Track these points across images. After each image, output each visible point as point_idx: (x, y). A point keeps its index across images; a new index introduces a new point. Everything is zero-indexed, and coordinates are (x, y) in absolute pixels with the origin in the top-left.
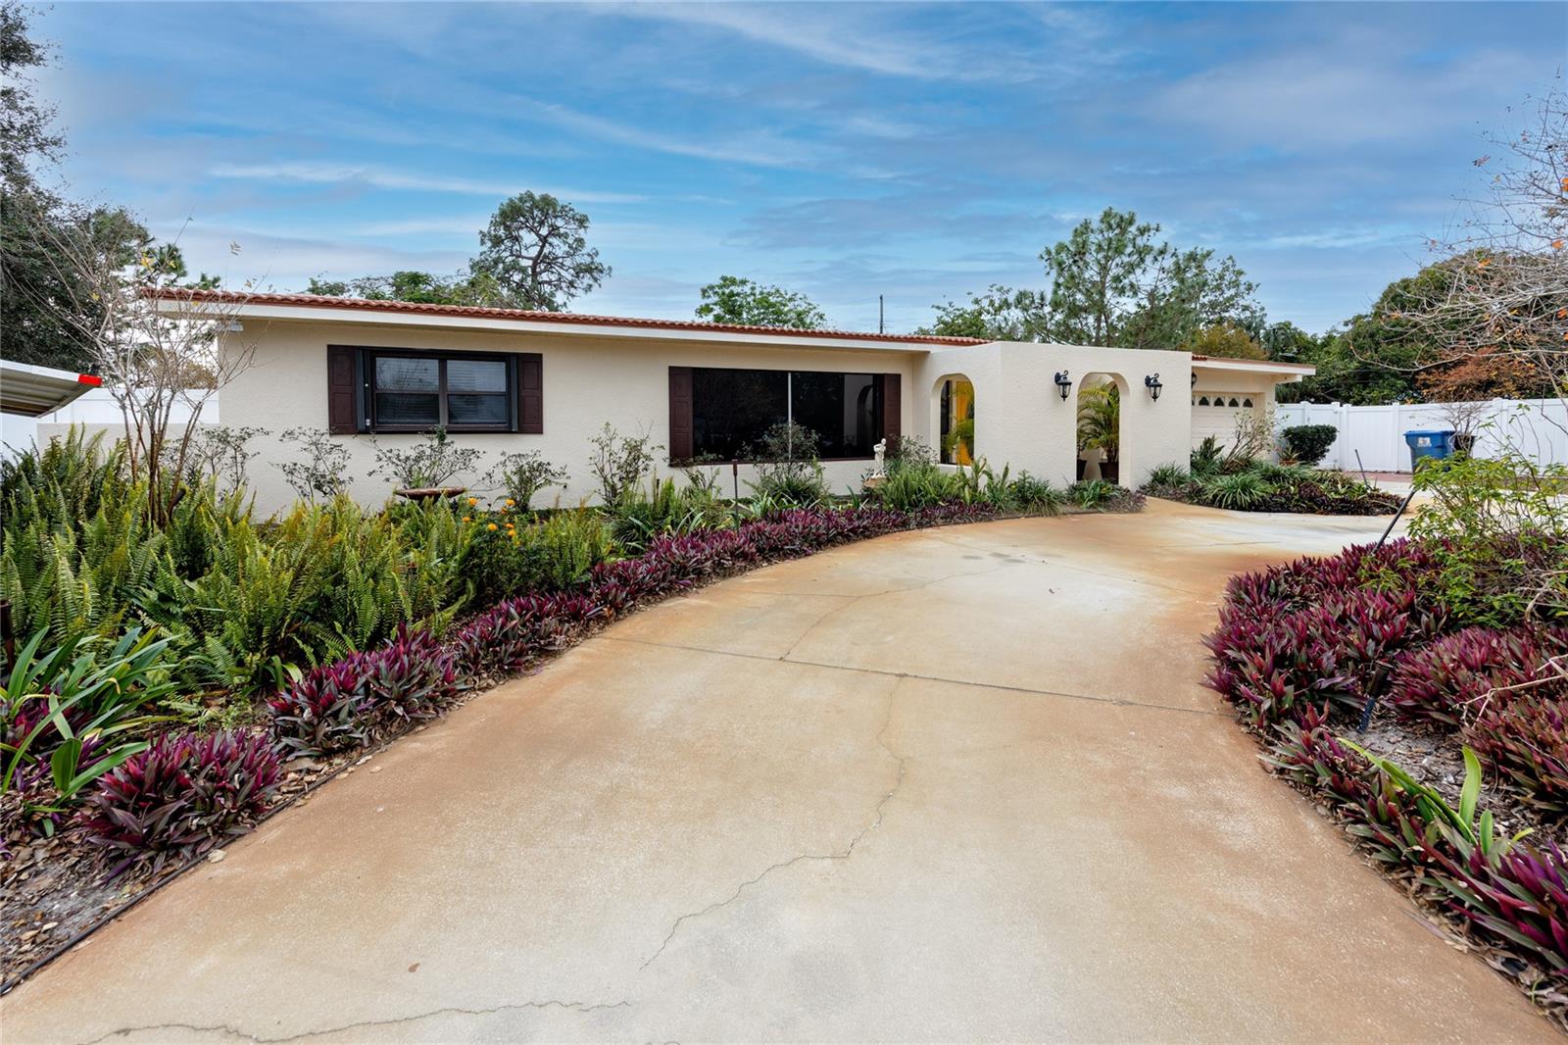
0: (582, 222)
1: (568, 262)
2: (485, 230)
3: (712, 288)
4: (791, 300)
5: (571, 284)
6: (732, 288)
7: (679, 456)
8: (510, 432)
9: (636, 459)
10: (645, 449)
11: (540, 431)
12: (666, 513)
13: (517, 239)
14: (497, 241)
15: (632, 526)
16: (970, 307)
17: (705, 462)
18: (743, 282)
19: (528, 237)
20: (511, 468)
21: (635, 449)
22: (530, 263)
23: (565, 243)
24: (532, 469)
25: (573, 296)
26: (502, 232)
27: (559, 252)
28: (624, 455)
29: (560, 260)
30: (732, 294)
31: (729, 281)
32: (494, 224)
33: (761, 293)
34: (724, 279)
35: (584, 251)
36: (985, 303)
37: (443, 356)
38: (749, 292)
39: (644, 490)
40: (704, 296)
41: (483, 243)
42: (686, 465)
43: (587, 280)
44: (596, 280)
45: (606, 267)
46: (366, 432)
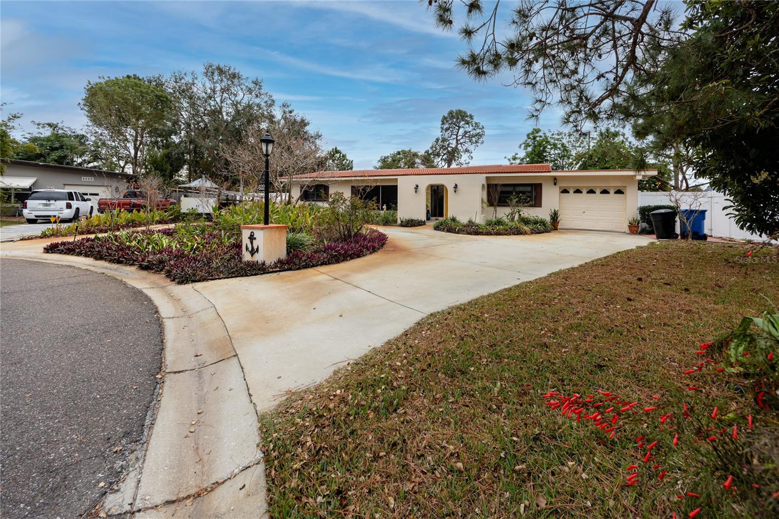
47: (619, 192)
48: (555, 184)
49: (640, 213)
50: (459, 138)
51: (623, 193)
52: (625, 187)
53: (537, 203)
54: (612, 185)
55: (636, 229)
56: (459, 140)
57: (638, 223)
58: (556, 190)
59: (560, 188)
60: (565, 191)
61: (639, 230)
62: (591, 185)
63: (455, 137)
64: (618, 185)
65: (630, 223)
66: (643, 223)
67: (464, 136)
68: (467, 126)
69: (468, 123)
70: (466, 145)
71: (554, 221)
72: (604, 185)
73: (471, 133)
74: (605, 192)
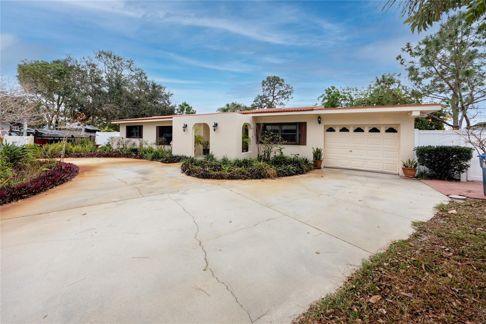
47: (391, 130)
48: (320, 122)
49: (418, 154)
50: (275, 95)
51: (395, 131)
52: (399, 125)
53: (302, 141)
54: (382, 123)
55: (412, 173)
56: (275, 97)
57: (415, 166)
58: (320, 129)
59: (325, 126)
60: (331, 130)
61: (417, 173)
62: (359, 123)
63: (272, 94)
64: (390, 122)
65: (404, 165)
66: (421, 167)
67: (278, 94)
68: (281, 87)
69: (281, 85)
70: (281, 100)
71: (316, 159)
72: (374, 123)
73: (284, 91)
74: (375, 130)
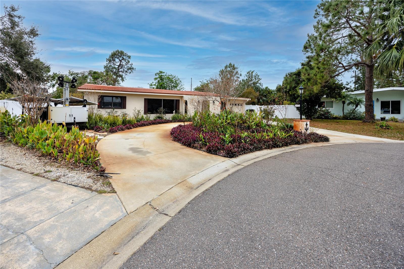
0: (129, 57)
1: (126, 66)
2: (108, 58)
3: (157, 73)
4: (174, 77)
5: (126, 72)
6: (162, 74)
7: (145, 113)
8: (121, 108)
9: (139, 113)
10: (140, 111)
11: (126, 108)
12: (142, 119)
13: (114, 60)
14: (110, 61)
15: (138, 120)
16: (206, 82)
17: (149, 114)
18: (164, 73)
19: (117, 60)
20: (122, 114)
21: (139, 111)
22: (117, 67)
23: (125, 62)
24: (125, 114)
25: (127, 75)
26: (111, 59)
27: (124, 64)
28: (137, 112)
29: (124, 66)
30: (161, 76)
31: (161, 72)
32: (110, 57)
33: (168, 75)
34: (160, 72)
35: (129, 64)
36: (209, 82)
37: (113, 97)
38: (165, 75)
39: (140, 117)
40: (156, 75)
41: (107, 61)
42: (146, 114)
43: (130, 71)
44: (132, 71)
45: (134, 68)
46: (103, 108)
51: (242, 105)
